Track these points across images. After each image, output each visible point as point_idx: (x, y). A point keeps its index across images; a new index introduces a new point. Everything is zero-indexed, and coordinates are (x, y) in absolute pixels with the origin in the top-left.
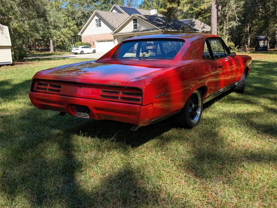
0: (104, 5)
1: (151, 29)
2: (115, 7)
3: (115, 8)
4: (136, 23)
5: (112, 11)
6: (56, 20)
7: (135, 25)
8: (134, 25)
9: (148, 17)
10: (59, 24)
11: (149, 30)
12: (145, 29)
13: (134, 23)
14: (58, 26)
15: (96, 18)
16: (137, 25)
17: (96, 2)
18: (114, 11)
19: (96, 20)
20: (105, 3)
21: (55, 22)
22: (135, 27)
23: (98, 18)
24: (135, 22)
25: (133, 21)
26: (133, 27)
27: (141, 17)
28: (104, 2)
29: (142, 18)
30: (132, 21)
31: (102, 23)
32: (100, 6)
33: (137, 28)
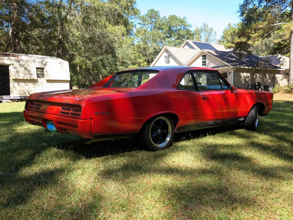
0: (178, 40)
1: (221, 66)
2: (187, 42)
3: (187, 44)
4: (206, 59)
5: (183, 47)
6: (124, 57)
7: (204, 61)
8: (203, 61)
9: (219, 52)
10: (126, 61)
11: (218, 67)
12: (214, 66)
13: (202, 60)
14: (125, 62)
15: (165, 54)
16: (206, 61)
17: (170, 38)
18: (186, 47)
19: (165, 56)
20: (179, 39)
21: (123, 58)
22: (204, 64)
23: (167, 55)
24: (204, 58)
26: (202, 63)
27: (211, 53)
28: (178, 38)
30: (201, 57)
31: (171, 59)
32: (174, 42)
33: (206, 65)
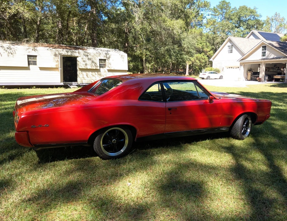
0: (247, 30)
1: (282, 57)
2: (253, 33)
3: (253, 34)
4: (265, 50)
5: (248, 38)
7: (264, 52)
8: (262, 52)
9: (282, 44)
10: (191, 50)
11: (279, 58)
12: (275, 57)
13: (262, 50)
14: (190, 52)
15: (229, 44)
16: (265, 52)
17: (239, 28)
18: (252, 37)
19: (229, 46)
20: (248, 29)
21: (189, 48)
22: (264, 55)
23: (230, 45)
24: (264, 49)
25: (263, 48)
26: (261, 54)
27: (272, 44)
28: (246, 28)
29: (273, 46)
30: (261, 48)
31: (234, 49)
32: (242, 32)
33: (265, 56)
